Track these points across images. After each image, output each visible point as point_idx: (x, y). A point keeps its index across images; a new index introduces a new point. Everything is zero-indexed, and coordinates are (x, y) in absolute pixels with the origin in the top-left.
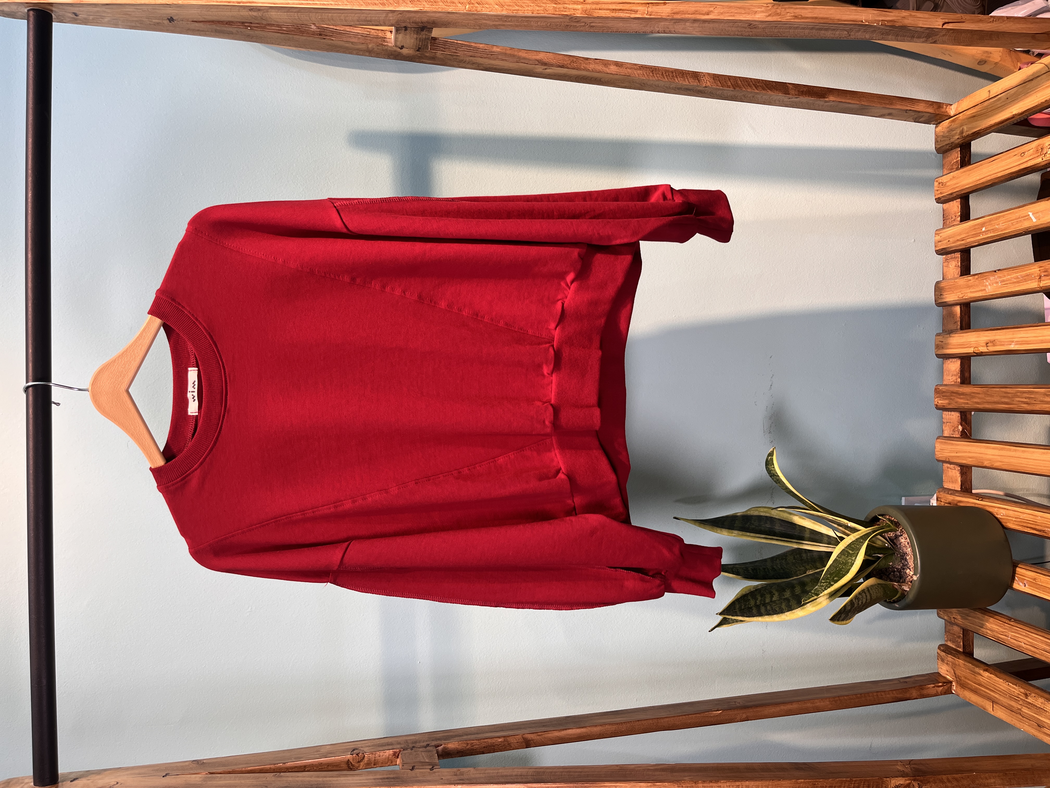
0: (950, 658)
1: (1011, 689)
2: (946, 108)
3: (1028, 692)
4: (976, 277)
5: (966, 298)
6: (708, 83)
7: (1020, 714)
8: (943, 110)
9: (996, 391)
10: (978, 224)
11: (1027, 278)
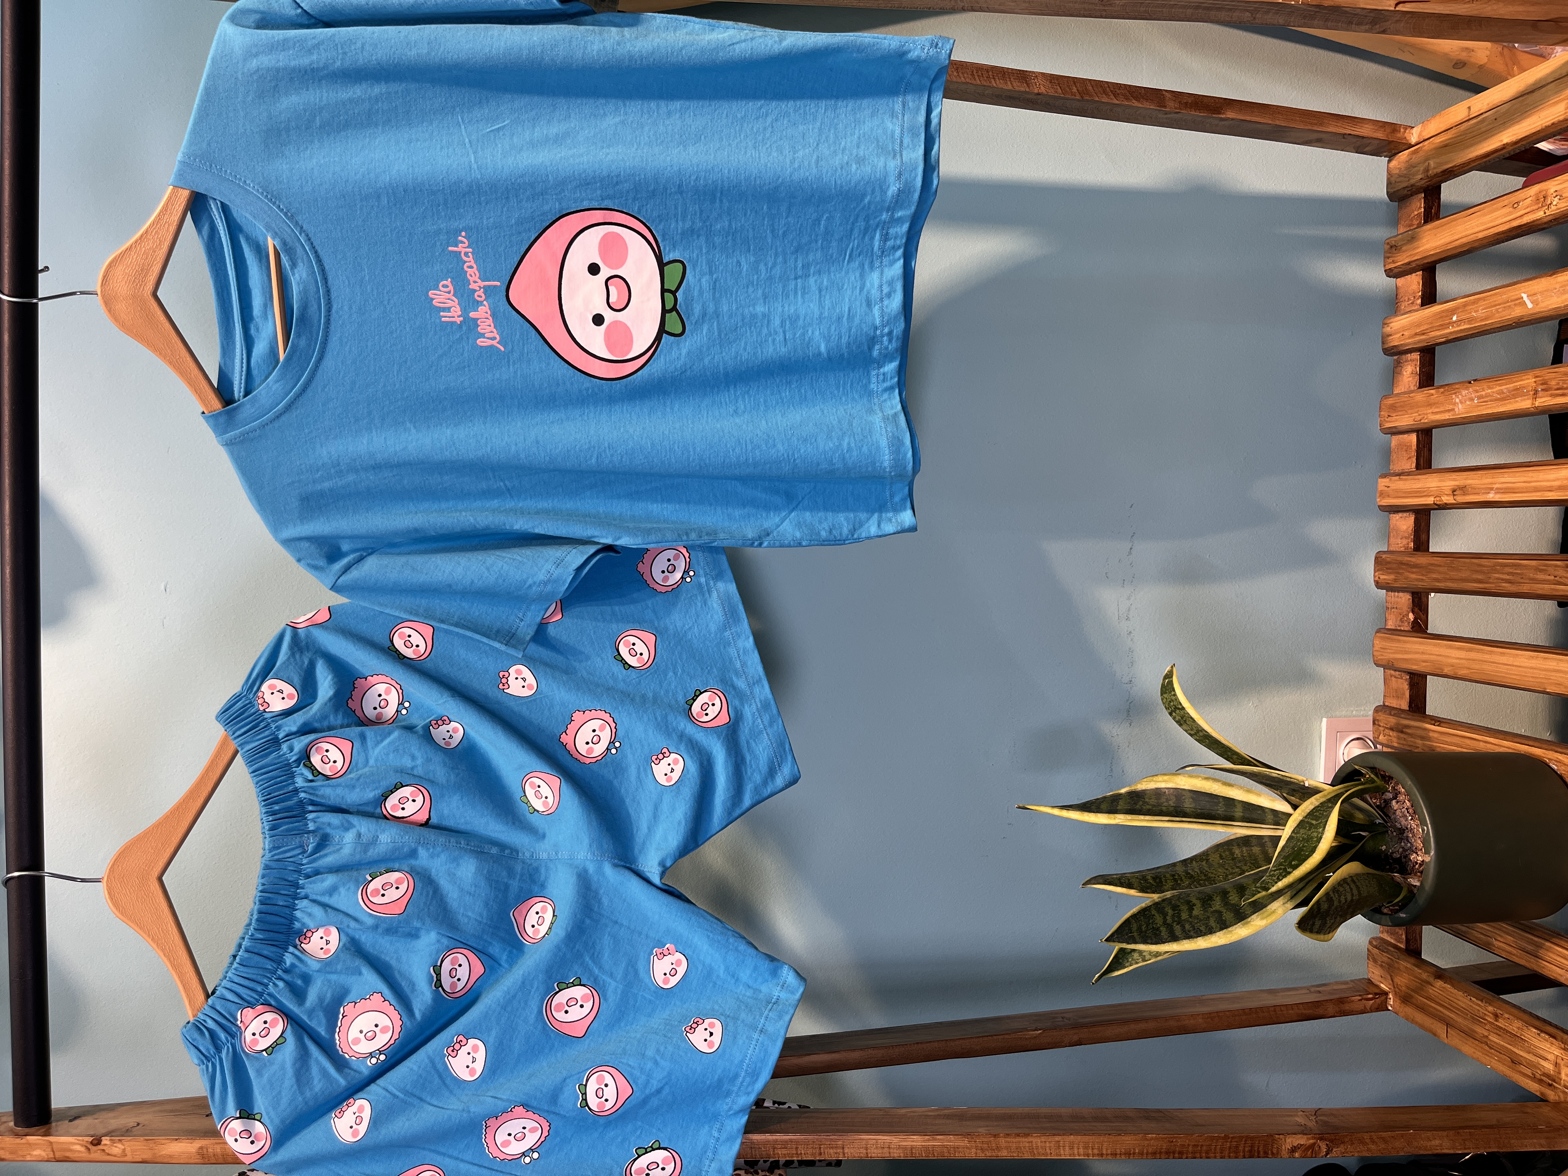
0: (1384, 957)
1: (1474, 1006)
2: (1405, 132)
3: (1499, 1011)
4: (1442, 390)
5: (1426, 421)
6: (1042, 88)
7: (1487, 1044)
8: (1398, 135)
9: (1464, 563)
10: (1447, 310)
11: (1517, 393)
